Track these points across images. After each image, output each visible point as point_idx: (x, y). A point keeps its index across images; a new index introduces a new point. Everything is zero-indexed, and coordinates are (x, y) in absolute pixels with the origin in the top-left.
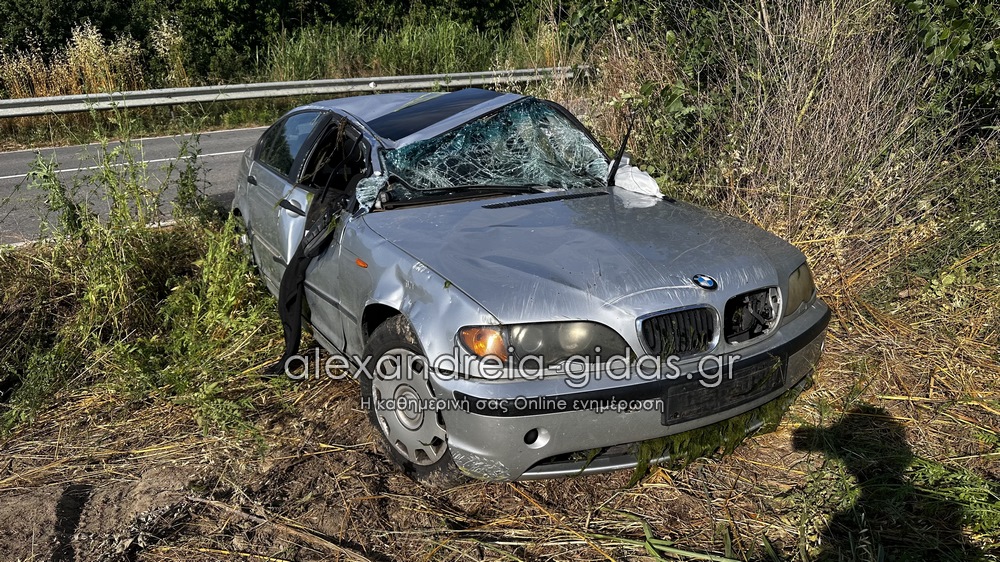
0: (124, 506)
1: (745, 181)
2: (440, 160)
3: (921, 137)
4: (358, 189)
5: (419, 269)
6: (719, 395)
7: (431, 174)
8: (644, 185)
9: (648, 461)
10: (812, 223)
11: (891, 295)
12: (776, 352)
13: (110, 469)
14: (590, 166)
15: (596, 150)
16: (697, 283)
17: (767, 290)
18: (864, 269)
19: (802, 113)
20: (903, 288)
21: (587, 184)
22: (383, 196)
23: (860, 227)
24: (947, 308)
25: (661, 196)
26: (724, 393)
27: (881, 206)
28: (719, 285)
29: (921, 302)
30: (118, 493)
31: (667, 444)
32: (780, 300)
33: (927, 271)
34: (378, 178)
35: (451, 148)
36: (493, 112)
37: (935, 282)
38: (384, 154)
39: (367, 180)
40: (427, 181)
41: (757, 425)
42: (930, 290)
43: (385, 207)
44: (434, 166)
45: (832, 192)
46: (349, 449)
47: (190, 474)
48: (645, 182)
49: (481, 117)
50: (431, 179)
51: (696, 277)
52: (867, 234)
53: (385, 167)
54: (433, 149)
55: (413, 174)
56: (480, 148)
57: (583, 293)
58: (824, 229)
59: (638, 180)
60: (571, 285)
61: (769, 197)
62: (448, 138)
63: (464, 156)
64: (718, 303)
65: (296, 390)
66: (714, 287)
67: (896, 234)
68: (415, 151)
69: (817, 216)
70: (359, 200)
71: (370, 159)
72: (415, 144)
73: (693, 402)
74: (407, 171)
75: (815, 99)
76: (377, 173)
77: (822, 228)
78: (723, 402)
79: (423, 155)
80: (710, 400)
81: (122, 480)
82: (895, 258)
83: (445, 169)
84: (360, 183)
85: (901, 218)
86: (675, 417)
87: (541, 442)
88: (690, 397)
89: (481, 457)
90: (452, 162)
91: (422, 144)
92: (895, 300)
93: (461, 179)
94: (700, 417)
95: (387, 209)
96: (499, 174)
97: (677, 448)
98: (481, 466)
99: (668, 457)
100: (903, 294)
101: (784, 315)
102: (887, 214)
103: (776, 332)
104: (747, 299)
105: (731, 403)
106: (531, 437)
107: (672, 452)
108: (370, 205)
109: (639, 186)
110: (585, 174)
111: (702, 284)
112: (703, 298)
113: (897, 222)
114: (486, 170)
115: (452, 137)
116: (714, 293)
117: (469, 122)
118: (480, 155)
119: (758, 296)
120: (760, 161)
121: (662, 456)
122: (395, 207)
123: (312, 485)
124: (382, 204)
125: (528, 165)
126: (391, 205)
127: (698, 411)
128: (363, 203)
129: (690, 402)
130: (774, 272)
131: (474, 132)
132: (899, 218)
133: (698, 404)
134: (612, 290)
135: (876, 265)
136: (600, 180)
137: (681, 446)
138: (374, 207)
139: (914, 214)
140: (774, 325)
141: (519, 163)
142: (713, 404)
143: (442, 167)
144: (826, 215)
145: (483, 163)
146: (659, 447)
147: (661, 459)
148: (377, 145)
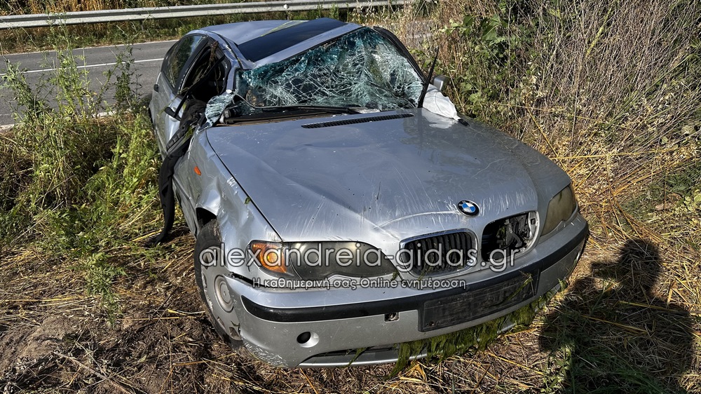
0: (19, 348)
1: (540, 102)
2: (287, 80)
3: (692, 71)
4: (208, 105)
5: (231, 183)
6: (472, 307)
7: (279, 91)
8: (444, 108)
9: (407, 358)
10: (590, 140)
11: (650, 206)
12: (527, 270)
13: (22, 313)
14: (408, 88)
15: (415, 74)
16: (461, 209)
17: (527, 214)
18: (629, 182)
19: (592, 46)
20: (660, 202)
21: (400, 105)
22: (227, 112)
23: (630, 145)
24: (696, 222)
25: (457, 118)
26: (476, 305)
27: (650, 129)
28: (481, 212)
29: (674, 215)
30: (20, 335)
31: (426, 345)
32: (538, 223)
33: (683, 188)
34: (228, 96)
35: (296, 70)
36: (332, 40)
37: (687, 198)
38: (240, 75)
39: (217, 97)
40: (276, 97)
41: (509, 327)
42: (683, 205)
43: (228, 122)
44: (282, 85)
45: (610, 114)
46: (190, 315)
47: (74, 324)
48: (445, 106)
49: (322, 44)
50: (279, 95)
51: (461, 203)
52: (637, 152)
53: (237, 85)
54: (282, 71)
55: (265, 90)
56: (320, 70)
57: (358, 216)
58: (600, 146)
59: (440, 104)
60: (350, 208)
61: (558, 116)
62: (295, 61)
63: (307, 77)
64: (476, 227)
65: (167, 258)
66: (476, 212)
67: (660, 154)
68: (266, 72)
69: (596, 134)
70: (207, 115)
71: (227, 79)
72: (266, 66)
73: (447, 313)
74: (260, 87)
75: (605, 35)
76: (229, 91)
77: (598, 146)
78: (475, 313)
79: (273, 75)
80: (464, 311)
81: (28, 324)
82: (658, 175)
83: (291, 87)
84: (211, 100)
85: (667, 140)
86: (431, 325)
87: (312, 343)
88: (444, 310)
89: (264, 350)
90: (297, 81)
91: (272, 67)
92: (652, 211)
93: (303, 96)
94: (454, 324)
95: (228, 123)
96: (334, 93)
97: (433, 348)
98: (264, 356)
99: (426, 355)
100: (659, 207)
101: (541, 235)
102: (655, 136)
103: (533, 251)
104: (508, 222)
105: (483, 313)
106: (303, 338)
107: (429, 351)
108: (215, 120)
109: (441, 108)
110: (404, 94)
111: (465, 210)
112: (463, 223)
113: (663, 143)
114: (323, 89)
115: (297, 60)
116: (475, 219)
117: (312, 49)
118: (320, 76)
119: (519, 219)
120: (553, 85)
121: (421, 353)
122: (235, 122)
123: (151, 347)
124: (225, 119)
125: (357, 86)
126: (232, 121)
127: (452, 320)
128: (209, 118)
129: (444, 313)
130: (535, 197)
131: (316, 58)
132: (665, 140)
133: (451, 315)
134: (384, 214)
135: (640, 179)
136: (412, 101)
137: (438, 345)
138: (218, 122)
139: (678, 136)
140: (530, 244)
141: (351, 84)
142: (465, 315)
143: (289, 86)
144: (603, 135)
145: (322, 84)
146: (418, 347)
147: (419, 356)
148: (236, 66)
